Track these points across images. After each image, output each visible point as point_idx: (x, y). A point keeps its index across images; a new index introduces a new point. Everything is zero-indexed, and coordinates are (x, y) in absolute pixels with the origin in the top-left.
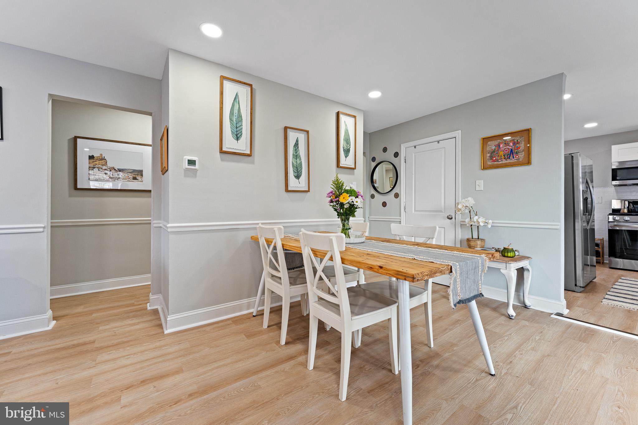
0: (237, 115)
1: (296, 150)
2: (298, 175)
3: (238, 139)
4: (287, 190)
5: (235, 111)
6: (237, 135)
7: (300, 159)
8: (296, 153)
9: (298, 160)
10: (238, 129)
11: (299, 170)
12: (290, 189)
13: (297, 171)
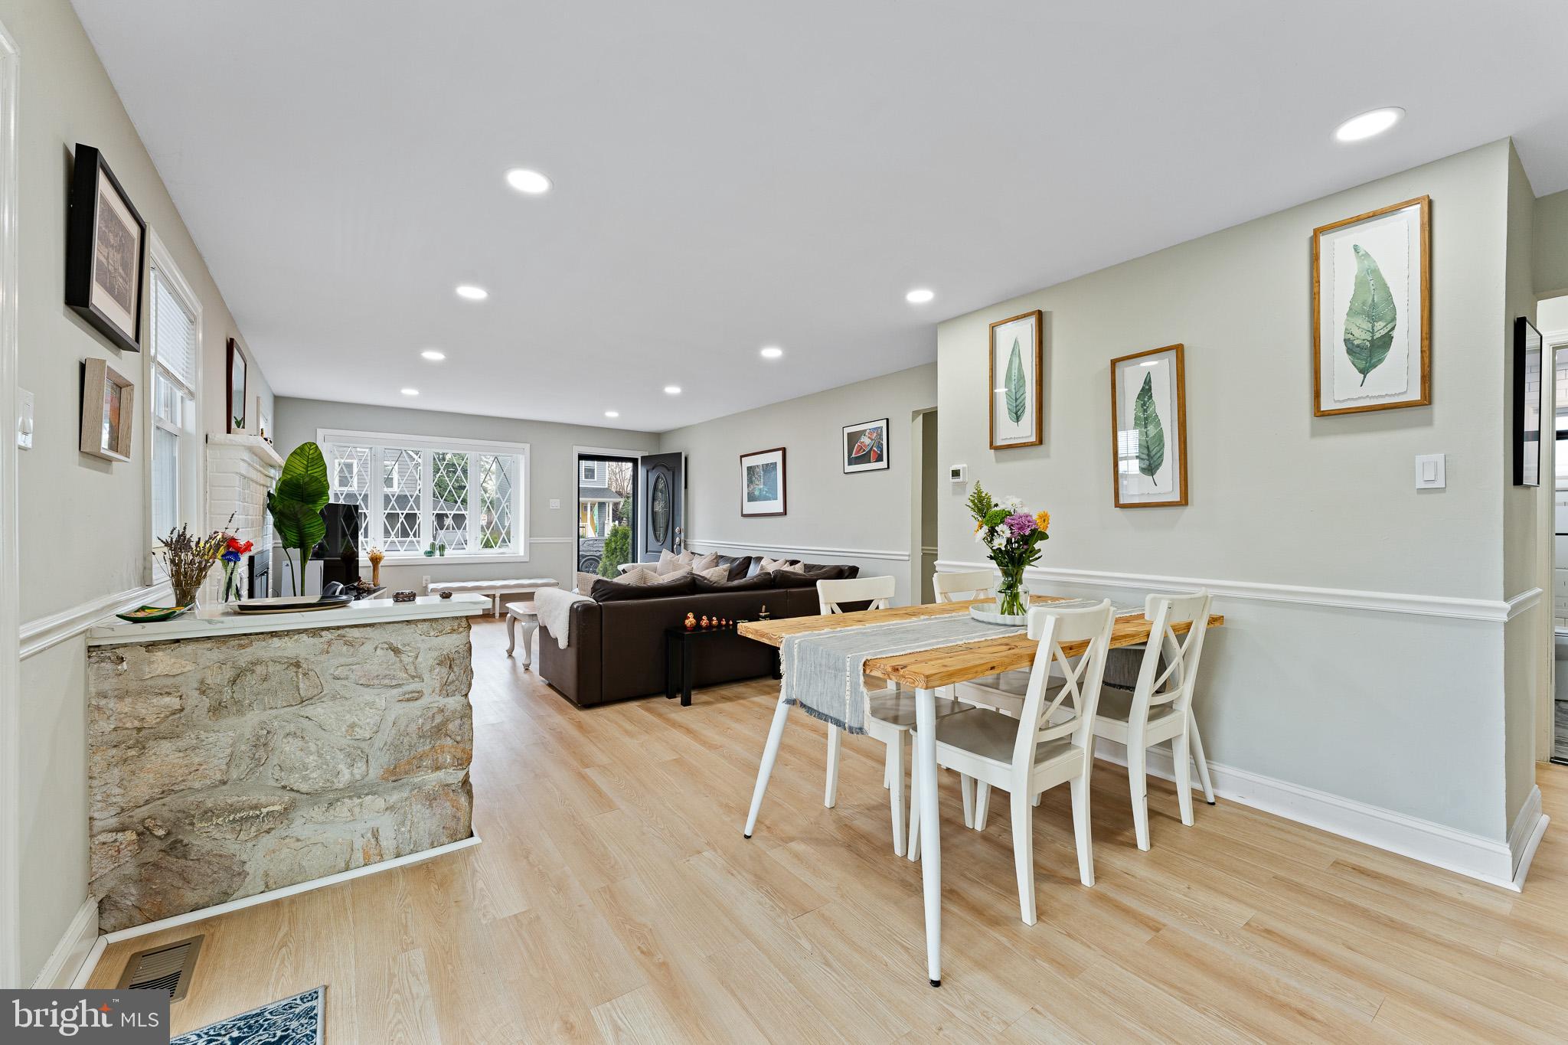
0: (1016, 378)
1: (1144, 405)
2: (1150, 465)
3: (1018, 419)
4: (1118, 505)
5: (1013, 372)
6: (1016, 414)
7: (1158, 424)
8: (1145, 411)
9: (1151, 427)
10: (1018, 403)
11: (1153, 453)
12: (1122, 501)
13: (1148, 455)
